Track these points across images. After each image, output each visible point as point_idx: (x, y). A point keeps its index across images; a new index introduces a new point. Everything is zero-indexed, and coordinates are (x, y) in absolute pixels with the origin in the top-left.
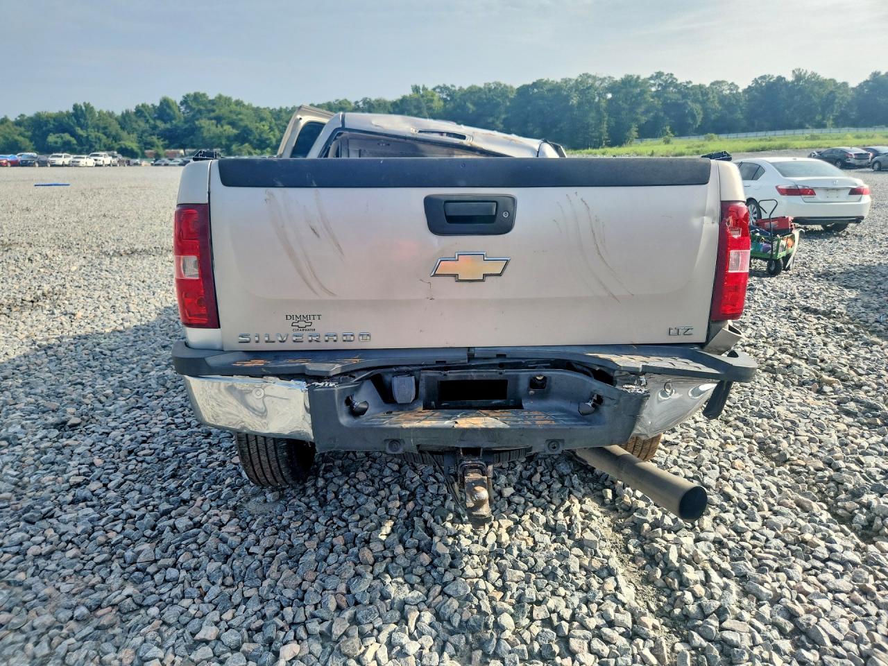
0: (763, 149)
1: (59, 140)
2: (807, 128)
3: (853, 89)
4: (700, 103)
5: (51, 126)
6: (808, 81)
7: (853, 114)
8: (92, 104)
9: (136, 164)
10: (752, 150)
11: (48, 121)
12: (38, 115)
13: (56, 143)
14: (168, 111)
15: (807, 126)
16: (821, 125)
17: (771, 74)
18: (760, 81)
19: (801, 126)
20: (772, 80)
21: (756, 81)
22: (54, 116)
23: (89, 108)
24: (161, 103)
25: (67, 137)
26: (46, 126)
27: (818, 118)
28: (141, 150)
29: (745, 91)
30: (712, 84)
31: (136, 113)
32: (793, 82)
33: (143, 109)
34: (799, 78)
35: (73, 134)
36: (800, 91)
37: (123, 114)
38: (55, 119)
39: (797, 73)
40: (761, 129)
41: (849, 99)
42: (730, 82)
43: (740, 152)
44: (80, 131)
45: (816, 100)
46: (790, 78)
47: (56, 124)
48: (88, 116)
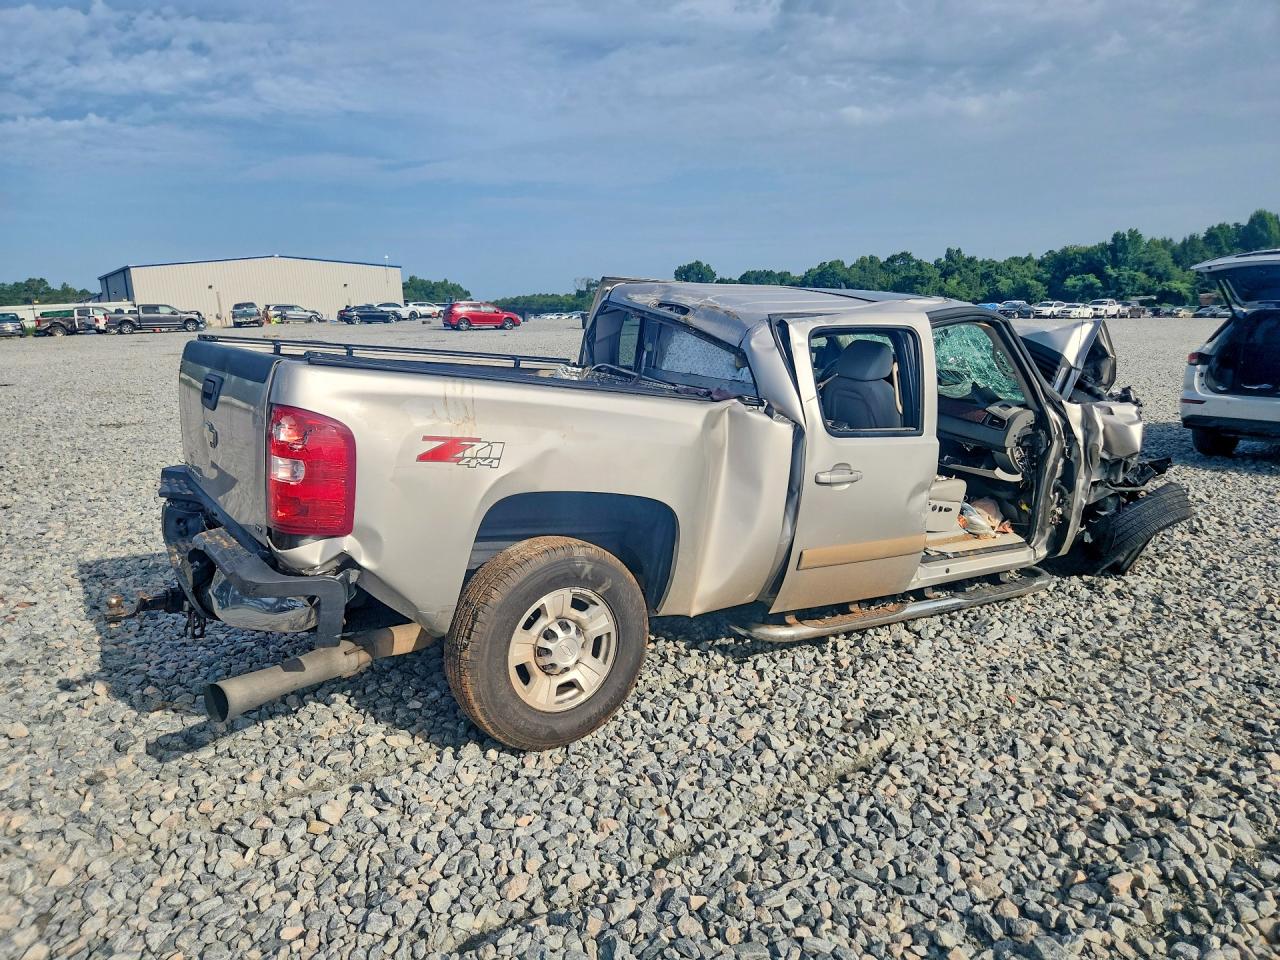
1: (1080, 283)
5: (1077, 265)
8: (1140, 232)
9: (1170, 314)
11: (1075, 259)
12: (1065, 251)
13: (1074, 286)
14: (1260, 232)
22: (1084, 251)
23: (1135, 236)
24: (1252, 221)
25: (1092, 278)
26: (1071, 265)
28: (1193, 293)
31: (1205, 239)
33: (1218, 232)
35: (1100, 275)
37: (1185, 240)
38: (1084, 256)
44: (1109, 270)
47: (1084, 262)
48: (1130, 248)
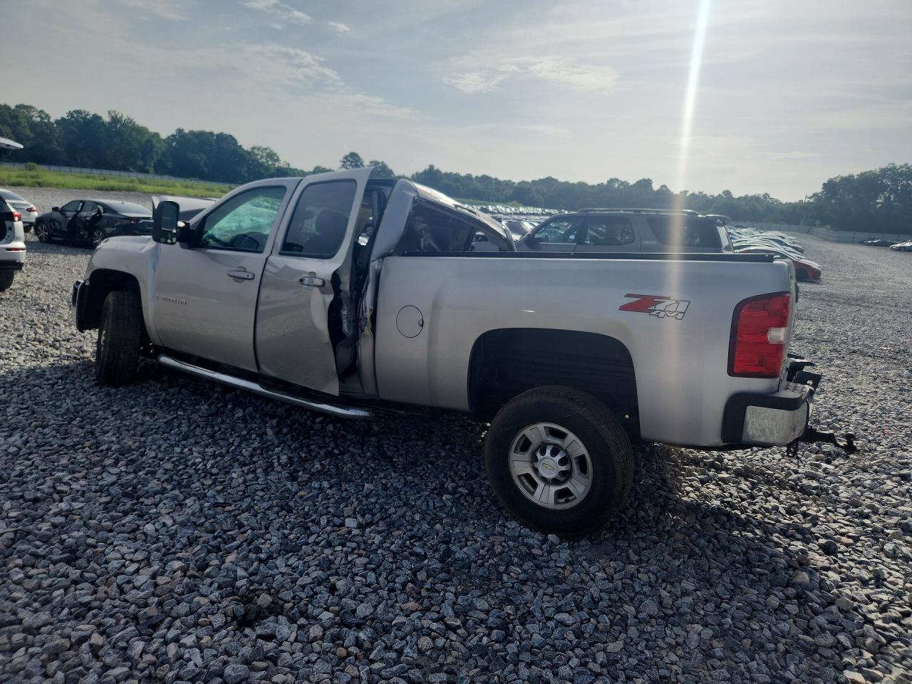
0: (112, 189)
2: (132, 172)
3: (164, 140)
4: (10, 126)
6: (124, 125)
7: (169, 164)
10: (101, 189)
15: (131, 169)
16: (143, 170)
17: (87, 110)
18: (75, 115)
19: (125, 169)
20: (88, 117)
21: (71, 114)
27: (140, 163)
29: (57, 122)
30: (17, 106)
32: (109, 123)
34: (115, 120)
36: (118, 133)
39: (113, 114)
40: (84, 165)
41: (163, 149)
42: (39, 110)
43: (88, 189)
45: (135, 145)
46: (106, 119)
